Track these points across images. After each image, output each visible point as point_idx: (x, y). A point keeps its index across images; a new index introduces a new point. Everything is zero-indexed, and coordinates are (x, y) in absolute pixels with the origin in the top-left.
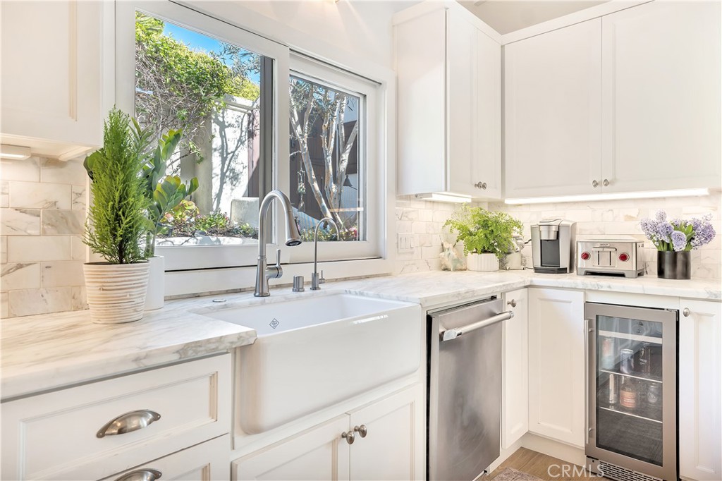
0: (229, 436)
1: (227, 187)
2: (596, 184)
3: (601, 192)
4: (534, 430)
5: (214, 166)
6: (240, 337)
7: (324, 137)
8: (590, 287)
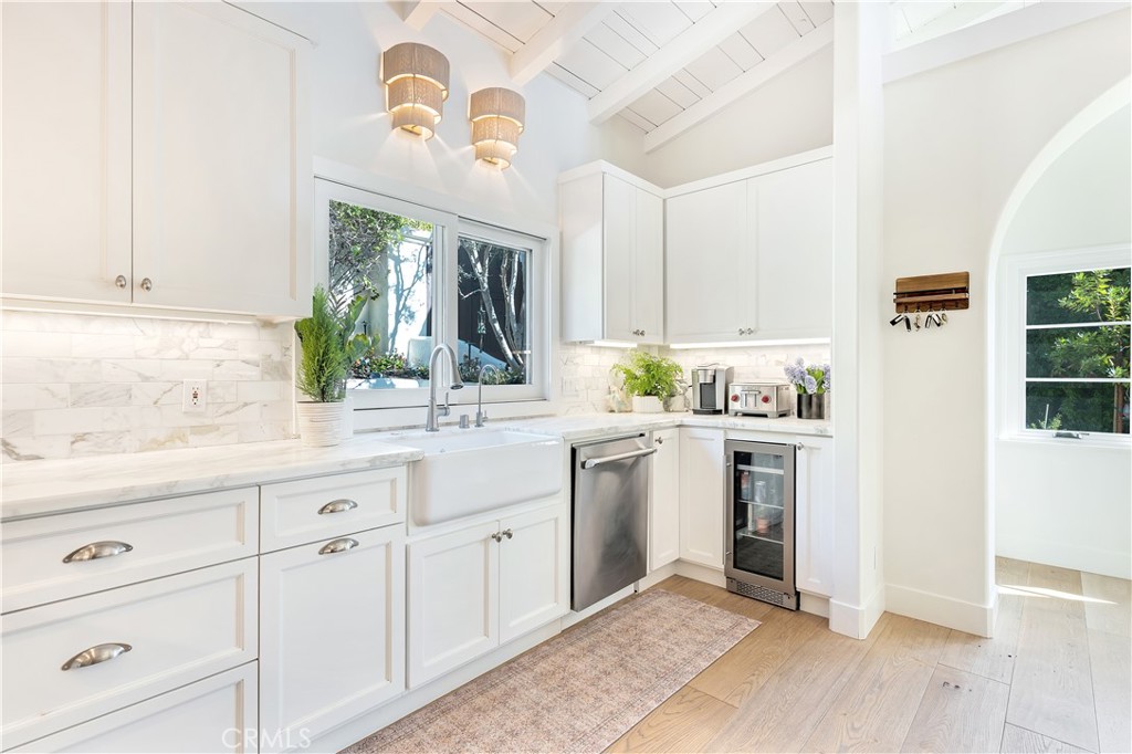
0: (404, 525)
1: (402, 325)
2: (742, 332)
3: (747, 340)
4: (684, 557)
5: (389, 312)
6: (412, 454)
7: (503, 277)
8: (728, 426)
